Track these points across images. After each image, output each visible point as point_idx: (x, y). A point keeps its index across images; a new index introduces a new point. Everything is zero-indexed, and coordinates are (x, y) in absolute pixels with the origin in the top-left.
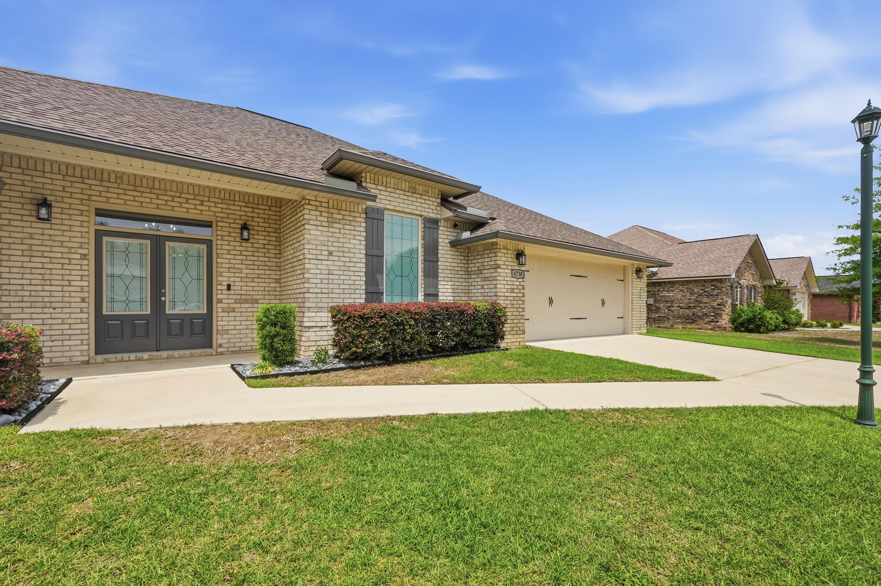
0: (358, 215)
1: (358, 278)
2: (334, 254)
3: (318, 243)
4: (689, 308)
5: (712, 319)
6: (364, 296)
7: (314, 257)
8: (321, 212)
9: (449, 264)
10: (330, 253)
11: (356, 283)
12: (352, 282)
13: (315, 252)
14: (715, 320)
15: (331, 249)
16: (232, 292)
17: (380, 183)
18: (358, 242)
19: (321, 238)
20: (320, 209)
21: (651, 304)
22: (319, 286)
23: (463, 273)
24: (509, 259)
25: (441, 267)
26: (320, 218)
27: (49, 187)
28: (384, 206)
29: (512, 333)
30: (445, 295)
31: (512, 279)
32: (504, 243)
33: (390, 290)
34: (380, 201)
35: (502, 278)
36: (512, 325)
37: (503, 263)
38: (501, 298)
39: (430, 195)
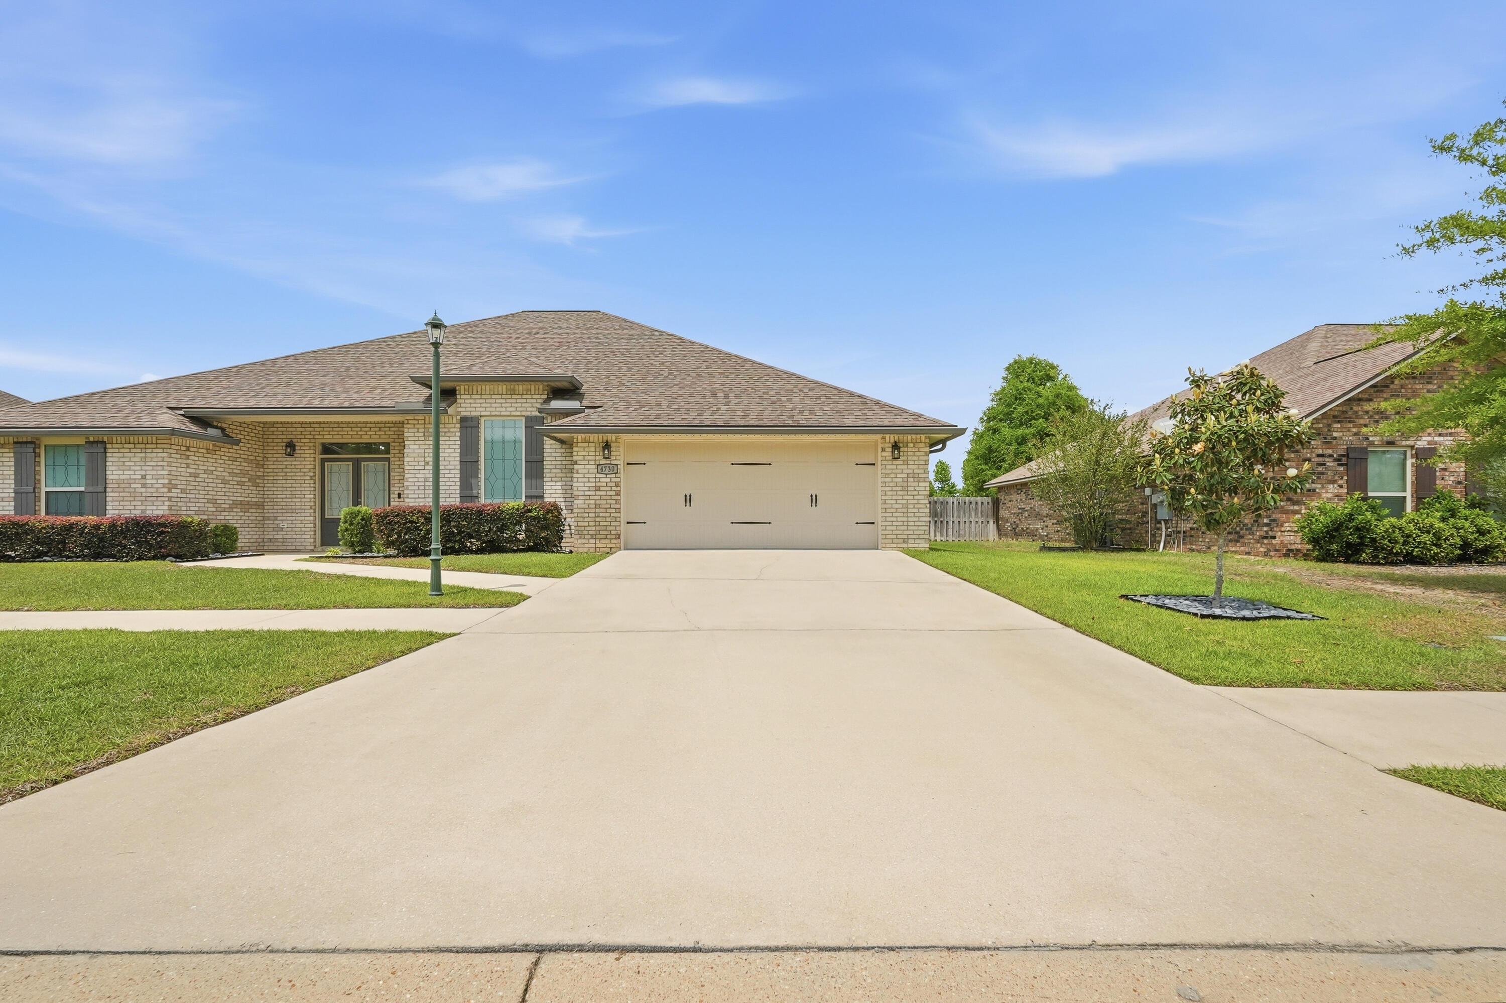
0: (453, 426)
1: (454, 483)
3: (416, 455)
5: (1267, 532)
6: (458, 500)
7: (413, 467)
8: (417, 429)
9: (559, 463)
10: (427, 463)
12: (447, 488)
13: (413, 463)
14: (1270, 533)
15: (427, 459)
17: (475, 392)
18: (454, 451)
19: (419, 451)
20: (417, 426)
22: (416, 492)
24: (591, 453)
25: (547, 467)
26: (417, 434)
27: (294, 433)
28: (479, 413)
29: (598, 536)
30: (553, 495)
31: (598, 475)
32: (583, 435)
33: (491, 493)
34: (474, 409)
35: (581, 476)
36: (598, 528)
37: (582, 458)
38: (581, 498)
39: (532, 392)
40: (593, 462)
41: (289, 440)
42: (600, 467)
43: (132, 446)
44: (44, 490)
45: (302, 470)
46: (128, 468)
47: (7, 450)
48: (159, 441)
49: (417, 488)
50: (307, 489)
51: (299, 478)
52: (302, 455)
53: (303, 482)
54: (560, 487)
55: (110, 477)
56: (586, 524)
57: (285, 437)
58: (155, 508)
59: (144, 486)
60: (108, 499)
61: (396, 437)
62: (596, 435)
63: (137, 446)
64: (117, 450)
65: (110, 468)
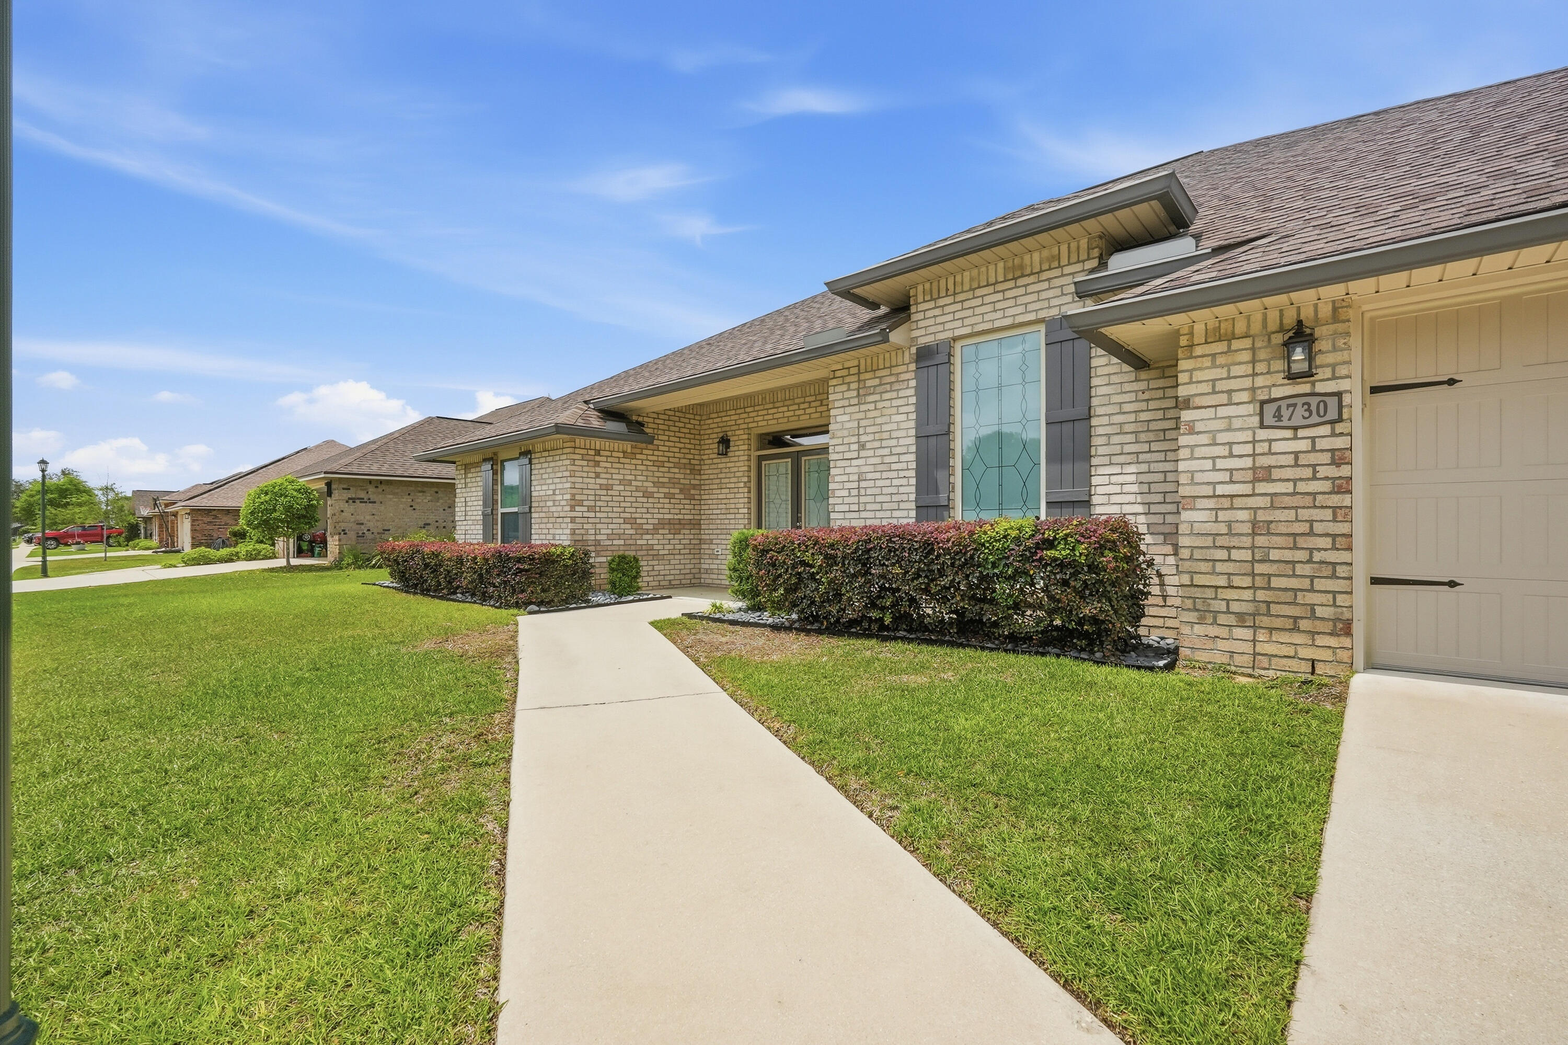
0: (904, 368)
1: (904, 482)
2: (868, 445)
3: (847, 434)
6: (913, 514)
7: (841, 456)
8: (849, 383)
9: (1131, 417)
10: (862, 446)
11: (902, 490)
12: (894, 490)
13: (842, 448)
15: (863, 438)
17: (943, 293)
18: (904, 417)
19: (851, 425)
20: (848, 379)
22: (846, 500)
24: (1237, 370)
25: (1100, 431)
26: (847, 395)
27: (728, 424)
28: (949, 334)
29: (1265, 621)
30: (1115, 499)
31: (1262, 434)
32: (1211, 321)
33: (975, 500)
34: (942, 327)
35: (1204, 439)
36: (1261, 595)
37: (1206, 388)
38: (1203, 503)
39: (1064, 261)
40: (1245, 396)
41: (724, 435)
42: (1270, 409)
43: (547, 454)
44: (501, 510)
45: (737, 474)
46: (544, 482)
47: (480, 469)
49: (847, 493)
50: (741, 501)
51: (734, 485)
52: (737, 453)
53: (737, 490)
54: (1132, 478)
55: (535, 493)
56: (1222, 581)
57: (716, 427)
60: (533, 521)
63: (550, 453)
64: (538, 460)
65: (535, 482)
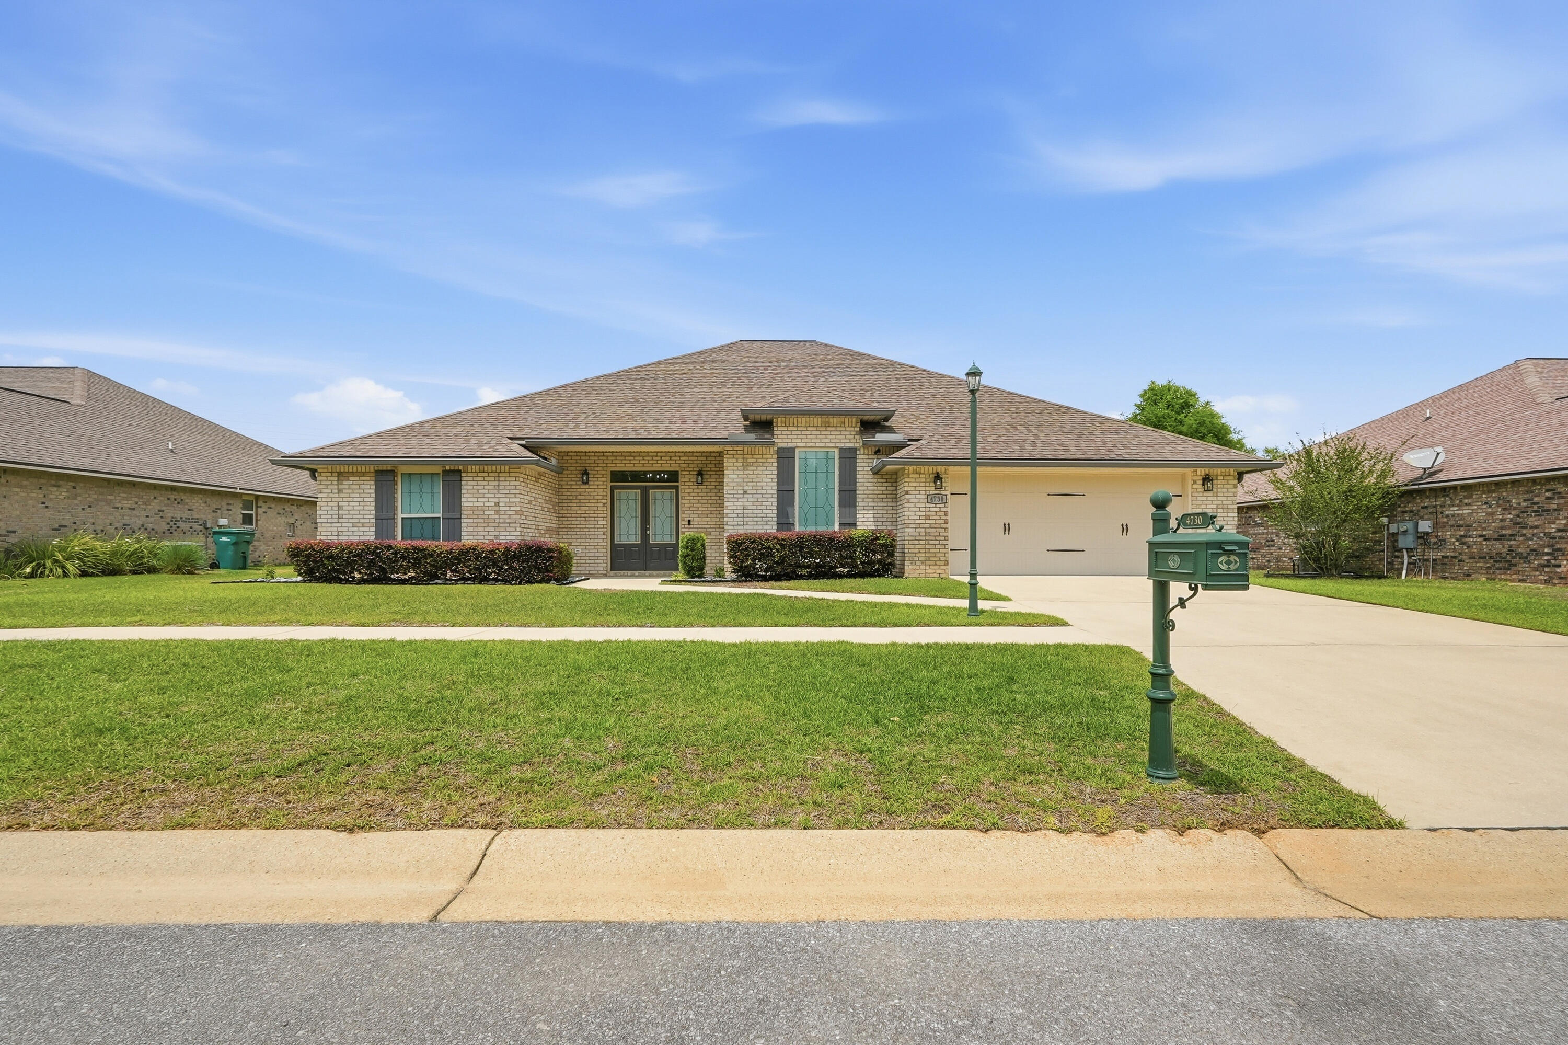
0: (770, 456)
1: (770, 511)
2: (748, 492)
3: (735, 484)
4: (1501, 538)
5: (1548, 561)
6: (776, 527)
7: (732, 496)
8: (737, 459)
9: (871, 492)
10: (745, 492)
11: (768, 515)
12: (765, 515)
13: (732, 492)
14: (1553, 562)
15: (746, 488)
16: (692, 526)
17: (791, 425)
18: (770, 480)
19: (738, 480)
20: (736, 456)
21: (1427, 533)
22: (735, 519)
23: (890, 500)
24: (922, 484)
25: (860, 496)
26: (736, 464)
27: (587, 461)
28: (794, 445)
29: (928, 563)
30: (865, 523)
31: (928, 505)
32: (915, 467)
33: (804, 522)
34: (790, 441)
35: (909, 504)
36: (927, 555)
37: (913, 488)
38: (911, 526)
39: (846, 425)
40: (924, 493)
41: (584, 469)
42: (930, 497)
43: (486, 475)
44: (400, 515)
45: (596, 497)
46: (482, 496)
47: (368, 478)
48: (511, 470)
49: (736, 515)
50: (599, 516)
51: (593, 505)
52: (596, 483)
53: (596, 508)
54: (872, 515)
55: (465, 504)
56: (917, 551)
57: (579, 465)
58: (508, 533)
59: (497, 512)
60: (463, 525)
61: (686, 465)
62: (926, 467)
63: (490, 475)
64: (471, 479)
65: (465, 495)
